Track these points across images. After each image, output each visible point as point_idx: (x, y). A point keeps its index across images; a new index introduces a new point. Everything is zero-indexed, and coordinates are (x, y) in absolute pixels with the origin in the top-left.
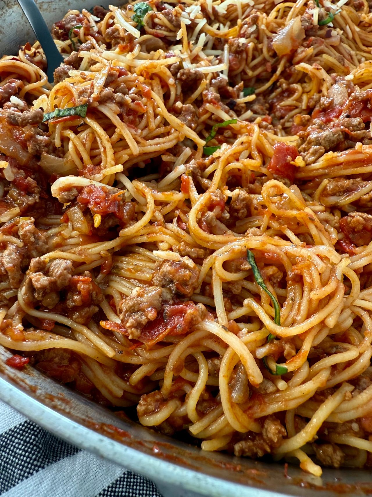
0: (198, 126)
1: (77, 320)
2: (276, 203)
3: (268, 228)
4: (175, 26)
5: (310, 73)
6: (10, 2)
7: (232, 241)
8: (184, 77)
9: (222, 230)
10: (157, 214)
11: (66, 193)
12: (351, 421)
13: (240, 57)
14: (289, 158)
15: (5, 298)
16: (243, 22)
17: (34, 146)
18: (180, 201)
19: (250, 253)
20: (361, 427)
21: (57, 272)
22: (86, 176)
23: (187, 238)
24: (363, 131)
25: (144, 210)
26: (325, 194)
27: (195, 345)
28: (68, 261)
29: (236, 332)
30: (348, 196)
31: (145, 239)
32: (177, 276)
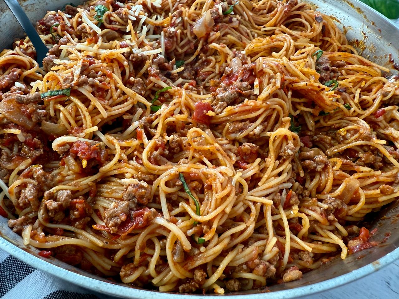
0: (146, 92)
1: (78, 227)
2: (197, 141)
3: (193, 157)
4: (125, 22)
5: (218, 50)
6: (3, 8)
7: (170, 169)
8: (134, 60)
9: (164, 162)
10: (123, 155)
11: (62, 148)
12: (242, 264)
13: (172, 40)
14: (205, 111)
15: (30, 218)
16: (173, 15)
17: (36, 117)
18: (137, 145)
19: (182, 175)
20: (248, 266)
21: (62, 198)
22: (74, 134)
23: (143, 169)
24: (250, 90)
25: (115, 153)
26: (228, 132)
27: (152, 233)
28: (68, 191)
29: (175, 222)
30: (242, 133)
31: (116, 172)
32: (137, 194)
